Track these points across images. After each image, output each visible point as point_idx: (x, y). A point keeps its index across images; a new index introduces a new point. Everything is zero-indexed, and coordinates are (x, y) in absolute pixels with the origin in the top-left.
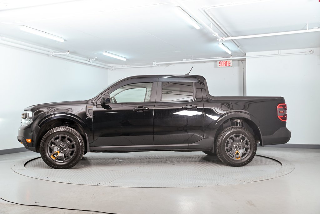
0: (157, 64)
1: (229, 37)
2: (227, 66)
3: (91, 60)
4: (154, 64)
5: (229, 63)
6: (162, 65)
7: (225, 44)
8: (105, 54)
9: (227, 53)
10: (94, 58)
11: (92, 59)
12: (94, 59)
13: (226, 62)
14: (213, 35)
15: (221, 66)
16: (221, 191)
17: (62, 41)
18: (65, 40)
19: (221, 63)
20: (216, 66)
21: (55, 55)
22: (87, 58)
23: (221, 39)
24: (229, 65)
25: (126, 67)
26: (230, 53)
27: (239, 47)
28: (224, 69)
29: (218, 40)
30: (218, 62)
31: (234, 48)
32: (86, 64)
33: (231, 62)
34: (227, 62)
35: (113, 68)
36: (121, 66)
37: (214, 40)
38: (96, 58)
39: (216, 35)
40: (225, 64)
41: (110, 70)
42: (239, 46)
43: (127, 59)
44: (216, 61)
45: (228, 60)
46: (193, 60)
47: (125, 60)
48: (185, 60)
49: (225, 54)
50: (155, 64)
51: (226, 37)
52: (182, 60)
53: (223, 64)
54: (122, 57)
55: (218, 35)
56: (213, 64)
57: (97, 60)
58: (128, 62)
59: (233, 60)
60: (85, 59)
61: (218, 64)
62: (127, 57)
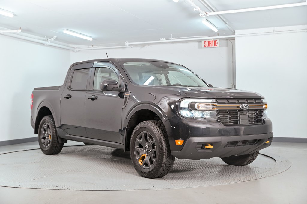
0: (129, 45)
1: (214, 11)
2: (214, 46)
3: (49, 40)
4: (126, 44)
5: (216, 43)
6: (136, 46)
7: (209, 19)
8: (66, 32)
9: (213, 31)
10: (53, 37)
11: (50, 38)
12: (53, 39)
13: (212, 42)
14: (194, 9)
15: (207, 47)
16: (202, 193)
17: (12, 16)
18: (15, 15)
19: (206, 43)
20: (200, 47)
21: (4, 33)
22: (44, 37)
23: (204, 14)
24: (216, 46)
25: (93, 48)
26: (216, 30)
27: (226, 24)
28: (210, 50)
29: (200, 15)
30: (203, 42)
31: (221, 25)
32: (44, 44)
33: (218, 41)
34: (214, 42)
35: (77, 50)
36: (87, 46)
37: (196, 15)
38: (56, 37)
39: (198, 9)
40: (211, 44)
41: (73, 51)
42: (227, 22)
43: (93, 39)
44: (200, 41)
45: (214, 39)
46: (173, 39)
47: (91, 39)
48: (163, 40)
49: (210, 33)
50: (128, 45)
51: (211, 12)
52: (160, 40)
53: (208, 44)
54: (88, 37)
55: (200, 9)
56: (196, 44)
57: (56, 39)
58: (95, 42)
59: (220, 39)
60: (42, 38)
61: (203, 45)
62: (94, 36)
